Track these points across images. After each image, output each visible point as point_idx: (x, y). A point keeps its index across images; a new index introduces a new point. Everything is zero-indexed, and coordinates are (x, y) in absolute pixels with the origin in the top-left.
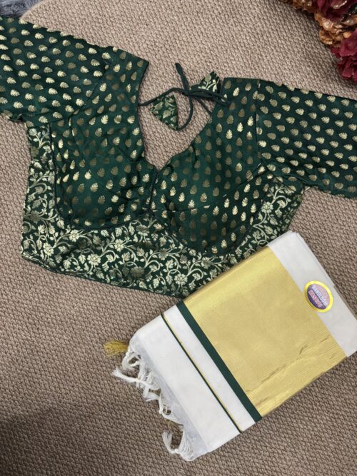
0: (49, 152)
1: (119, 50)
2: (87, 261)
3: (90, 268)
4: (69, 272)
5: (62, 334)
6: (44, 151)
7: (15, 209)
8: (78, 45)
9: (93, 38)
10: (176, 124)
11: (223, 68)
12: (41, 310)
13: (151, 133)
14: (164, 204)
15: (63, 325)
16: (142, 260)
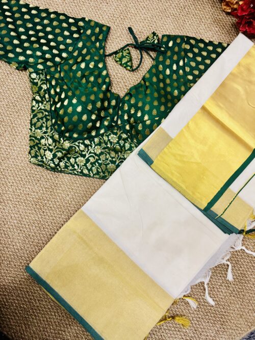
0: (46, 88)
1: (89, 20)
2: (76, 162)
3: (78, 167)
4: (64, 171)
5: (61, 215)
6: (42, 88)
7: (23, 130)
8: (62, 17)
9: (71, 13)
10: (131, 67)
11: (160, 29)
12: (45, 198)
13: (114, 74)
14: (127, 120)
15: (61, 208)
16: (114, 160)
